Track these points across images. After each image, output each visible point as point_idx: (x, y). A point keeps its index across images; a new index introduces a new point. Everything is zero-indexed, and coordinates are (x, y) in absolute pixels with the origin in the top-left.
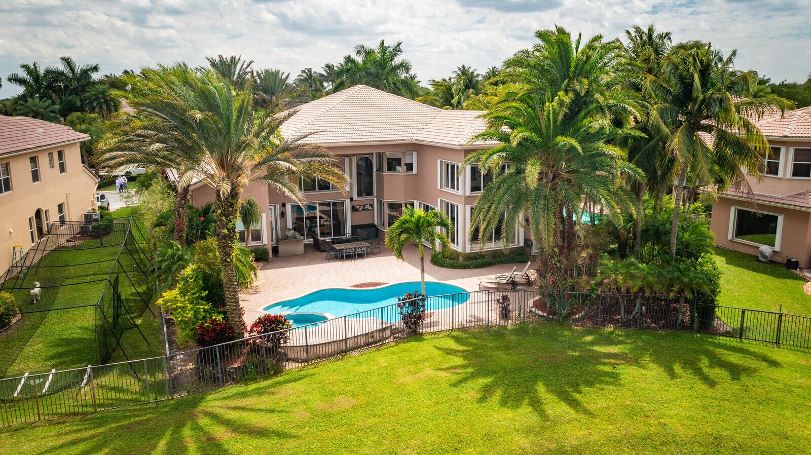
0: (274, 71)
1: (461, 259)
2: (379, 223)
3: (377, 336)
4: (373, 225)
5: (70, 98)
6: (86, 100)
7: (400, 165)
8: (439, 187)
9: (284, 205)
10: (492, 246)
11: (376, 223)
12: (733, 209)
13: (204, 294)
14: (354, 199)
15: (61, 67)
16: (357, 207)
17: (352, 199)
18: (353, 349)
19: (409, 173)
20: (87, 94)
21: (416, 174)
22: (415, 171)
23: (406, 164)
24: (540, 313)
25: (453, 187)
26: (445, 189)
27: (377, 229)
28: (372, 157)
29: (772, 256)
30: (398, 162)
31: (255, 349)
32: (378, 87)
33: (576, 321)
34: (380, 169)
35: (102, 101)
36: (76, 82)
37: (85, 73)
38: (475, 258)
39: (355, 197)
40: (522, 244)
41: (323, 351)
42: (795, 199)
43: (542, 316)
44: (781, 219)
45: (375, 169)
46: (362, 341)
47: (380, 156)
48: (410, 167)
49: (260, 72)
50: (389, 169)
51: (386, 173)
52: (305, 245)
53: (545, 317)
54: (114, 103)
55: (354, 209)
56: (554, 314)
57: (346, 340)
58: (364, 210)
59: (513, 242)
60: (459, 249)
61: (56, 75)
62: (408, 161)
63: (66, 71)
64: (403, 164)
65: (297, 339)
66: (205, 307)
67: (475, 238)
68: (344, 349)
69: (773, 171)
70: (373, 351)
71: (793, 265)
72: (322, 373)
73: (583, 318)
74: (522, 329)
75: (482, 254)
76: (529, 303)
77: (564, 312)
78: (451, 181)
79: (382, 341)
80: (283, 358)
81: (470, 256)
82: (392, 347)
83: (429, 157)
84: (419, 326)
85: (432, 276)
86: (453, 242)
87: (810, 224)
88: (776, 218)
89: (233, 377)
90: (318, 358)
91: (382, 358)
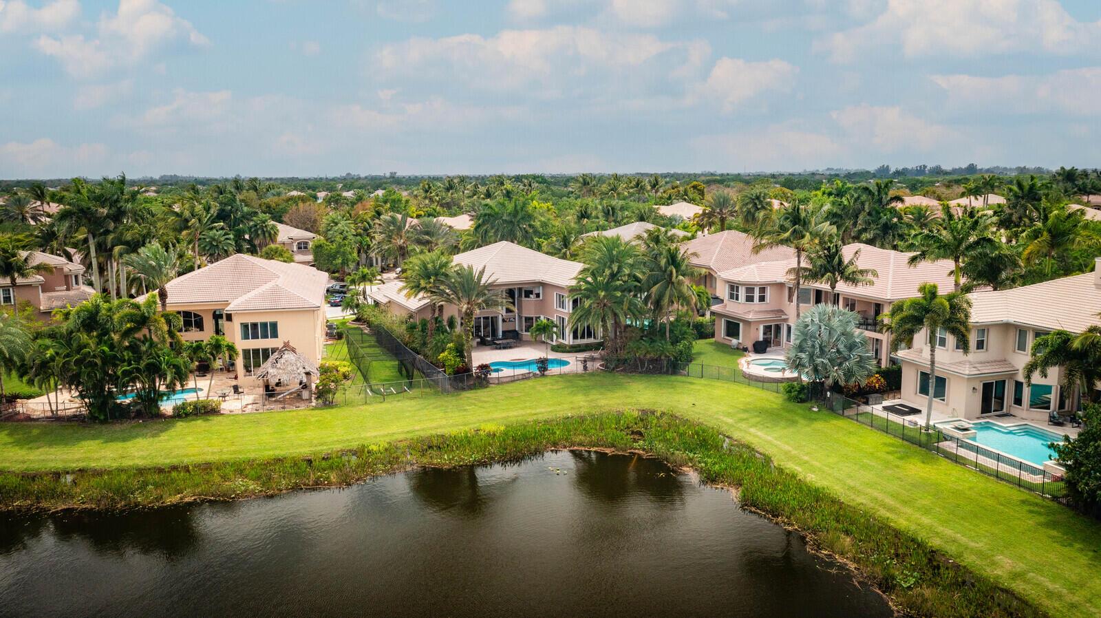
1: (567, 348)
2: (520, 330)
3: (527, 375)
4: (515, 331)
5: (238, 227)
7: (532, 294)
8: (555, 308)
10: (586, 341)
11: (517, 330)
12: (723, 320)
13: (458, 354)
16: (506, 320)
17: (502, 315)
18: (517, 380)
19: (538, 299)
20: (251, 223)
21: (541, 300)
22: (541, 298)
23: (536, 294)
24: (601, 368)
25: (563, 308)
26: (559, 309)
27: (518, 334)
28: (515, 289)
29: (738, 345)
30: (531, 292)
31: (478, 377)
34: (520, 295)
35: (265, 229)
38: (576, 347)
39: (504, 314)
41: (505, 380)
42: (746, 314)
44: (741, 325)
45: (516, 297)
46: (521, 377)
47: (520, 289)
48: (538, 295)
50: (525, 297)
51: (524, 299)
53: (603, 370)
54: (274, 230)
55: (504, 321)
56: (608, 368)
57: (513, 376)
58: (509, 321)
59: (598, 339)
60: (566, 343)
62: (537, 292)
64: (534, 294)
65: (494, 375)
66: (458, 359)
67: (575, 337)
68: (513, 380)
69: (737, 299)
70: (526, 381)
71: (745, 350)
72: (506, 387)
73: (622, 371)
74: (592, 374)
75: (579, 346)
76: (598, 365)
77: (612, 367)
78: (562, 305)
79: (528, 378)
80: (488, 382)
81: (572, 347)
82: (533, 379)
83: (549, 290)
84: (546, 373)
85: (552, 355)
86: (563, 339)
87: (753, 327)
88: (739, 324)
89: (471, 388)
90: (503, 383)
91: (530, 383)
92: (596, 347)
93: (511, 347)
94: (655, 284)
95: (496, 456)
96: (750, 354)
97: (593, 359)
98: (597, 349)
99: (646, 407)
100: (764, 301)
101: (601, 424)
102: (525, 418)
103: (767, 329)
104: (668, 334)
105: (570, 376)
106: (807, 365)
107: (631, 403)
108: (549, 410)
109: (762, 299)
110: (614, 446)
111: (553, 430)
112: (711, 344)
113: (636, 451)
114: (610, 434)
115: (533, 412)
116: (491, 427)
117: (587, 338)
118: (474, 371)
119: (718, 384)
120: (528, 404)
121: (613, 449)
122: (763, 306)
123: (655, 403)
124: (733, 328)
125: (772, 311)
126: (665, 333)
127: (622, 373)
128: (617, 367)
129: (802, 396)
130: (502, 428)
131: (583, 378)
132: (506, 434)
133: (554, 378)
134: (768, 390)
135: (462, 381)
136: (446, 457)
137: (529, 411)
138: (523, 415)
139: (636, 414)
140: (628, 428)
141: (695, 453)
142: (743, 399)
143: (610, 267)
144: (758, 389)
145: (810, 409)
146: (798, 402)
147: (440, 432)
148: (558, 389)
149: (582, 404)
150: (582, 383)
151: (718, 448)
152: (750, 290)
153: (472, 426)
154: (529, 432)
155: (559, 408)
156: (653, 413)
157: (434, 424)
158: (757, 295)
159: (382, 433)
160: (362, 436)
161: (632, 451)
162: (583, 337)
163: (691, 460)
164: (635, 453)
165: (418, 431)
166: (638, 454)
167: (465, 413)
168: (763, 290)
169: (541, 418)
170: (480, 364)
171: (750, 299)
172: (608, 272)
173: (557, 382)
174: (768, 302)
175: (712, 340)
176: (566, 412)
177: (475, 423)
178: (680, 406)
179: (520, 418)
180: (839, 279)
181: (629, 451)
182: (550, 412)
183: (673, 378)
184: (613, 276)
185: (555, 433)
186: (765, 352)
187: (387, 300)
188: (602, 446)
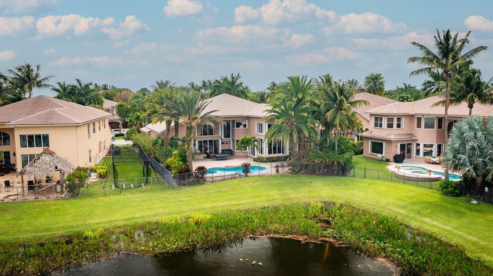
0: (184, 87)
1: (265, 159)
2: (233, 149)
3: (234, 176)
4: (230, 150)
5: (80, 98)
6: (88, 99)
8: (256, 133)
9: (195, 141)
10: (277, 155)
11: (231, 149)
12: (370, 141)
13: (181, 158)
14: (223, 139)
15: (76, 84)
16: (224, 142)
17: (222, 139)
18: (227, 179)
19: (245, 128)
20: (88, 96)
21: (247, 129)
22: (247, 127)
23: (243, 125)
24: (289, 171)
25: (261, 132)
26: (258, 133)
27: (232, 151)
28: (230, 122)
29: (382, 158)
31: (197, 176)
32: (230, 94)
33: (301, 173)
34: (233, 126)
35: (96, 99)
36: (83, 91)
37: (87, 86)
38: (270, 159)
39: (223, 138)
40: (288, 154)
41: (217, 179)
42: (388, 136)
43: (290, 172)
44: (384, 144)
45: (231, 127)
46: (229, 177)
47: (233, 121)
48: (245, 126)
49: (178, 87)
50: (237, 127)
51: (235, 128)
52: (204, 157)
53: (291, 172)
54: (101, 100)
55: (222, 143)
56: (294, 171)
57: (224, 176)
58: (226, 143)
59: (285, 154)
60: (264, 156)
61: (74, 88)
62: (244, 123)
63: (78, 85)
64: (242, 125)
65: (209, 175)
66: (181, 163)
67: (270, 152)
68: (224, 179)
69: (381, 126)
70: (233, 180)
71: (388, 160)
72: (217, 184)
73: (304, 173)
74: (283, 176)
75: (272, 158)
76: (286, 169)
77: (297, 170)
78: (261, 130)
79: (236, 178)
80: (204, 180)
81: (268, 158)
82: (239, 179)
83: (252, 121)
84: (248, 174)
85: (253, 164)
86: (262, 154)
87: (393, 145)
88: (383, 143)
89: (190, 184)
90: (216, 181)
91: (236, 181)
92: (285, 159)
93: (226, 159)
94: (328, 111)
95: (198, 243)
96: (392, 163)
97: (283, 166)
98: (285, 160)
99: (327, 199)
100: (400, 127)
101: (293, 214)
102: (229, 208)
103: (402, 147)
104: (336, 148)
105: (266, 177)
106: (468, 164)
107: (314, 196)
108: (250, 201)
109: (399, 126)
110: (306, 234)
111: (252, 218)
112: (362, 158)
113: (327, 239)
114: (302, 222)
115: (237, 203)
116: (198, 216)
117: (278, 153)
118: (193, 172)
119: (379, 182)
120: (233, 197)
121: (306, 237)
122: (399, 131)
123: (333, 197)
124: (377, 147)
125: (406, 134)
126: (334, 146)
127: (305, 175)
128: (300, 170)
129: (458, 191)
130: (209, 217)
131: (275, 178)
132: (211, 221)
133: (254, 178)
134: (421, 186)
135: (184, 178)
136: (150, 244)
137: (233, 202)
138: (228, 206)
139: (320, 205)
140: (315, 217)
141: (385, 243)
142: (406, 194)
143: (296, 96)
144: (414, 186)
145: (469, 201)
146: (454, 196)
147: (155, 219)
148: (257, 186)
149: (276, 196)
150: (275, 181)
151: (402, 237)
152: (390, 120)
153: (184, 214)
154: (231, 219)
155: (257, 200)
156: (334, 204)
157: (153, 212)
158: (395, 123)
159: (105, 220)
160: (87, 223)
161: (323, 239)
162: (275, 153)
163: (384, 249)
164: (326, 241)
165: (137, 218)
166: (330, 242)
167: (180, 204)
168: (399, 120)
169: (242, 207)
170: (199, 166)
171: (390, 126)
172: (295, 99)
173: (257, 181)
174: (403, 128)
175: (362, 156)
176: (263, 203)
177: (187, 212)
178: (354, 199)
179: (225, 208)
180: (476, 100)
181: (320, 239)
182: (250, 203)
183: (343, 178)
184: (299, 101)
185: (254, 221)
186: (402, 162)
187: (149, 130)
188: (296, 233)
